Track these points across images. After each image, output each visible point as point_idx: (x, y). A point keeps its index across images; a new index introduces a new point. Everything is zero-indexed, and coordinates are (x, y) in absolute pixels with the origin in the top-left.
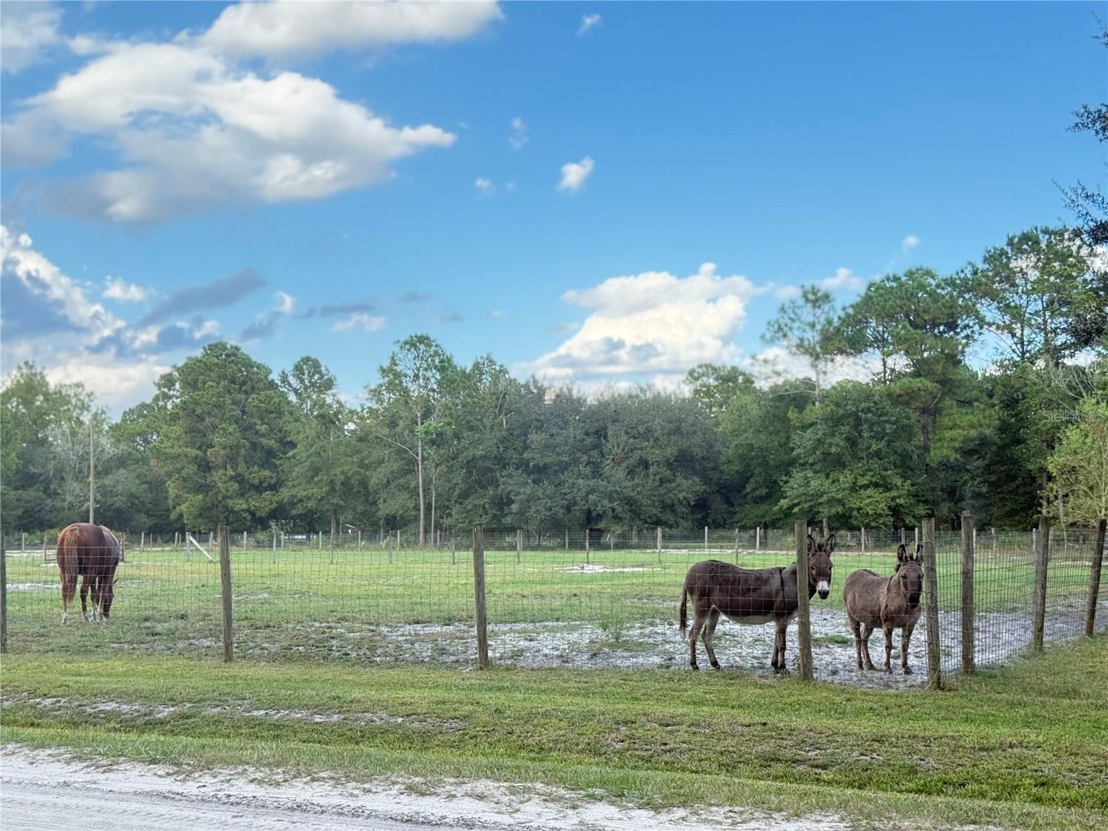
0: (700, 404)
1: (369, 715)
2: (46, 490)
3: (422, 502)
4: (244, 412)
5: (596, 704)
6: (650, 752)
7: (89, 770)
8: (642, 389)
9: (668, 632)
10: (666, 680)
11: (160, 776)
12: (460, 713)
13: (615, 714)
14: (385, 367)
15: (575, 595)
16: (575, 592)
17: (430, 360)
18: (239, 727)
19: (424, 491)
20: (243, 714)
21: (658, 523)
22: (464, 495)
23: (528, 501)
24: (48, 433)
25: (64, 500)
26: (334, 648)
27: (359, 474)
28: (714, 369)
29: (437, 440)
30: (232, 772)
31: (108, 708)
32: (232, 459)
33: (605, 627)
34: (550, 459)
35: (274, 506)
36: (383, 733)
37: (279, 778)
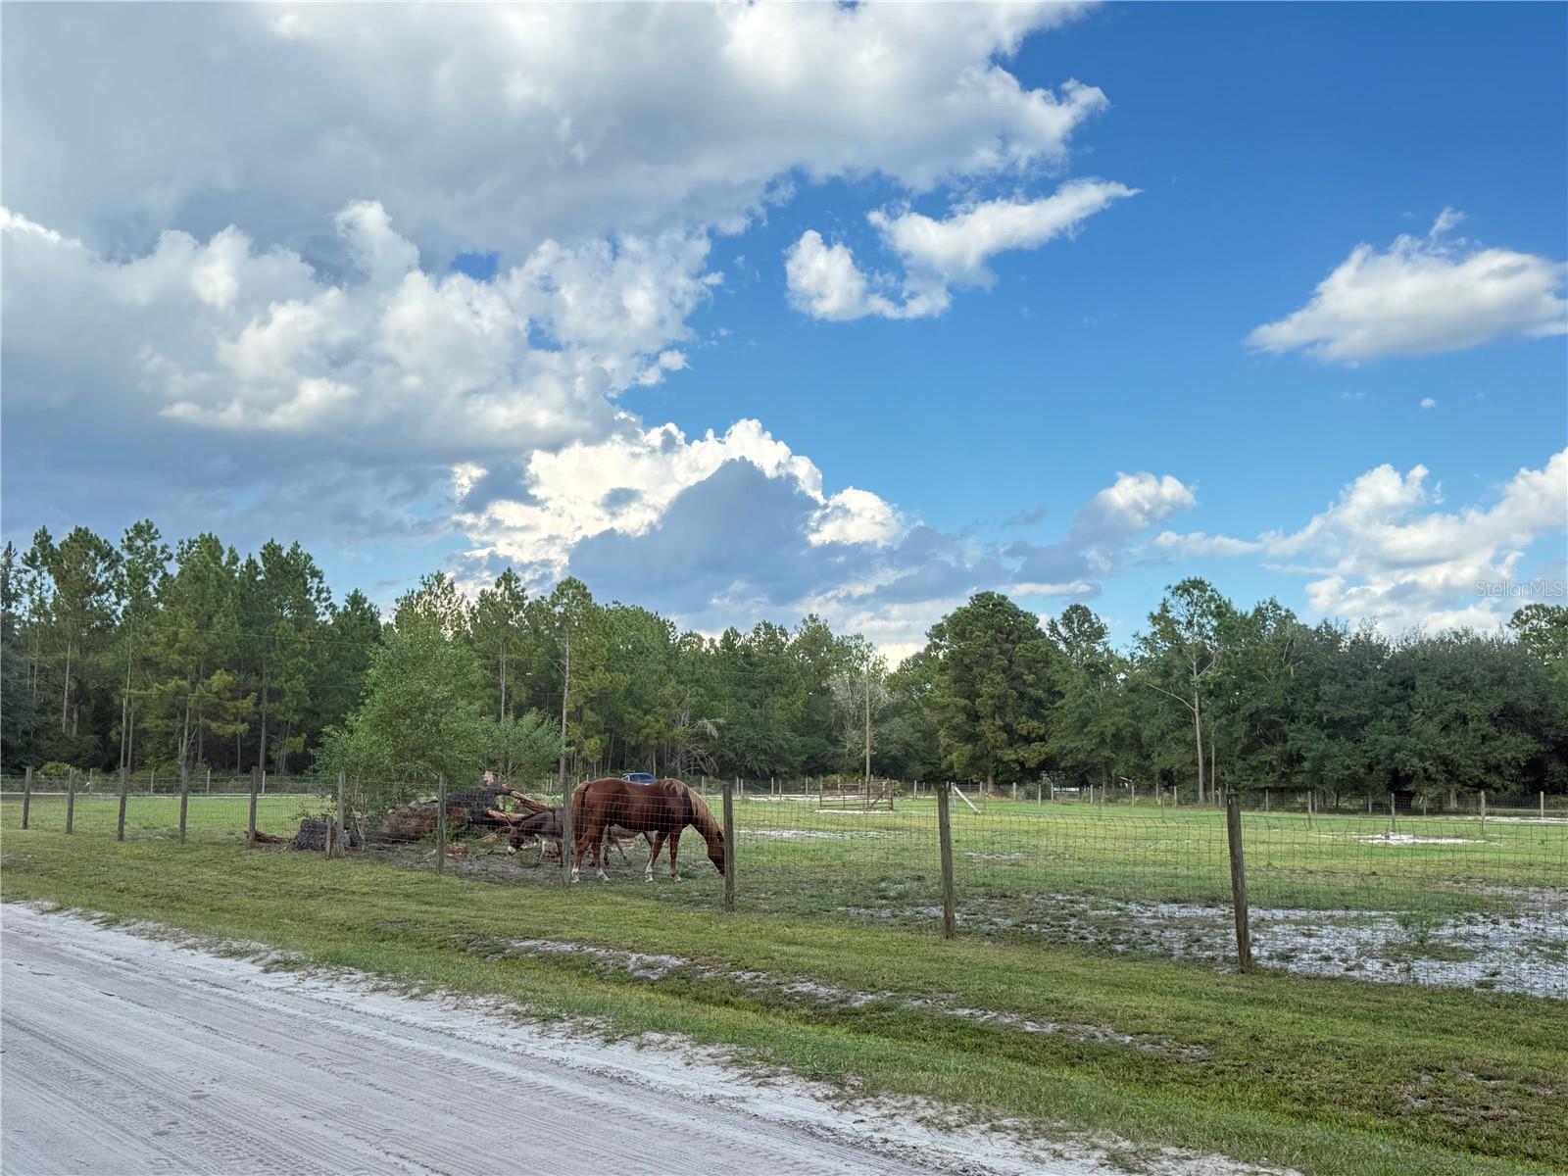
0: (1529, 651)
1: (1091, 1028)
2: (828, 736)
3: (1200, 757)
4: (1011, 661)
5: (1389, 1037)
6: (1464, 1119)
7: (744, 1080)
8: (1456, 634)
9: (1491, 934)
10: (1487, 1005)
11: (817, 1099)
12: (1206, 1036)
13: (1416, 1056)
14: (1156, 614)
15: (1374, 873)
16: (1374, 870)
17: (1205, 606)
18: (939, 1029)
19: (1202, 745)
20: (946, 1011)
21: (1482, 785)
22: (1249, 750)
23: (1322, 758)
24: (830, 682)
25: (845, 747)
26: (1071, 929)
27: (1131, 725)
28: (1546, 610)
29: (1214, 691)
30: (898, 1105)
31: (805, 989)
32: (999, 709)
33: (1405, 923)
34: (1347, 711)
35: (1042, 757)
36: (1105, 1055)
37: (952, 1119)
